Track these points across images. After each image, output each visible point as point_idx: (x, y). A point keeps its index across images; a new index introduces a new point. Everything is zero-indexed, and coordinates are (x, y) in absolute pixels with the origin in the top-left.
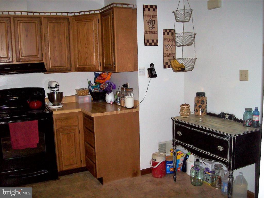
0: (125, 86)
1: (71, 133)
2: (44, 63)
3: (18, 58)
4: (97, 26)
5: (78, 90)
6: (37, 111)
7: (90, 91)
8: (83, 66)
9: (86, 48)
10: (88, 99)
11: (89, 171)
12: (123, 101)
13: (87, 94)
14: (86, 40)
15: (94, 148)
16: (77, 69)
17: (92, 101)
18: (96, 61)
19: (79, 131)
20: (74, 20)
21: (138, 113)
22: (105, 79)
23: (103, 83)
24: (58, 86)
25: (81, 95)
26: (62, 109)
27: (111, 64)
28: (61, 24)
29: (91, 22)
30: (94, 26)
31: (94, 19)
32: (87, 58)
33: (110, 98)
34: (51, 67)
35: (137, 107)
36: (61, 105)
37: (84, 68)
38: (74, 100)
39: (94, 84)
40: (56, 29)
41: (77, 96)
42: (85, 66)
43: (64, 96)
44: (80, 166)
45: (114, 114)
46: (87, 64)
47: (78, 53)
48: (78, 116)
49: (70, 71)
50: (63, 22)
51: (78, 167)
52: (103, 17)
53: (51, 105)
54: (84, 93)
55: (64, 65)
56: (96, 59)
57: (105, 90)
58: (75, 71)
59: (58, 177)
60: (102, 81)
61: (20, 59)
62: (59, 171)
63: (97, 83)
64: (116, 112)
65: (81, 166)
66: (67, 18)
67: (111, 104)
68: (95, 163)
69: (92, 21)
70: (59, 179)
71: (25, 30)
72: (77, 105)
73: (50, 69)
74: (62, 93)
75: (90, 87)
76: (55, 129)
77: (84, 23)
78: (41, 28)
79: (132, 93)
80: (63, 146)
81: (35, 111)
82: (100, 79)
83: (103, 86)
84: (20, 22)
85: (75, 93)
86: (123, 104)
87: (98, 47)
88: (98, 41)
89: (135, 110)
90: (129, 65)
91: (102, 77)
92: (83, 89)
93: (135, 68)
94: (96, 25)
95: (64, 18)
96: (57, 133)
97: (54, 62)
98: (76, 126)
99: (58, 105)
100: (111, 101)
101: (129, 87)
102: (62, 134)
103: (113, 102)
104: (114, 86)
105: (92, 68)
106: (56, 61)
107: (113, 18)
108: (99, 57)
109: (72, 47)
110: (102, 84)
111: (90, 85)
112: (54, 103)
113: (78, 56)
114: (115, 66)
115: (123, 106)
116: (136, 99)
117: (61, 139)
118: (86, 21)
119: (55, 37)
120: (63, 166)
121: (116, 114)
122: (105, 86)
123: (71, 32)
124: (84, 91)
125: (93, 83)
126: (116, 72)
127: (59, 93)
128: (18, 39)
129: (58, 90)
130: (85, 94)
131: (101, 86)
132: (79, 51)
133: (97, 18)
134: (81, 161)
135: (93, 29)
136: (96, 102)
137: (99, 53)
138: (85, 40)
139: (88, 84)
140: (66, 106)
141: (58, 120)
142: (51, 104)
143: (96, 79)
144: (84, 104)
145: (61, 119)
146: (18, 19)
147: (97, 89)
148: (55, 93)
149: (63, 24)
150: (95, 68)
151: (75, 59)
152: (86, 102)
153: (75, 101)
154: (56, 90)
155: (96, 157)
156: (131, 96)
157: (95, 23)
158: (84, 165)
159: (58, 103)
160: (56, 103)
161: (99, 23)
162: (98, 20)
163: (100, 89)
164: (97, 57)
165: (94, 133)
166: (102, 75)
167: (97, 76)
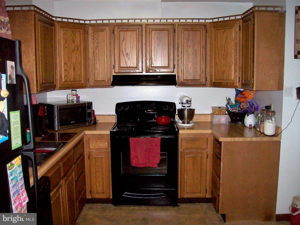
0: (268, 108)
1: (197, 157)
2: (175, 75)
3: (147, 69)
4: (238, 34)
5: (214, 109)
6: (163, 128)
7: (228, 110)
8: (220, 81)
9: (224, 59)
10: (224, 119)
11: (213, 203)
12: (262, 126)
13: (223, 113)
14: (225, 50)
15: (219, 178)
16: (213, 83)
17: (229, 122)
18: (234, 75)
19: (208, 155)
20: (213, 27)
21: (279, 143)
22: (247, 97)
23: (243, 102)
24: (189, 102)
25: (216, 115)
26: (192, 128)
27: (249, 80)
28: (197, 31)
29: (231, 29)
30: (234, 34)
31: (234, 26)
32: (224, 71)
33: (250, 120)
34: (184, 80)
35: (278, 135)
36: (192, 123)
37: (221, 83)
38: (209, 119)
39: (234, 103)
40: (191, 38)
41: (213, 114)
42: (222, 81)
43: (195, 113)
44: (204, 196)
45: (248, 140)
46: (225, 79)
47: (215, 66)
48: (207, 139)
49: (204, 85)
50: (199, 29)
51: (201, 197)
52: (244, 24)
53: (180, 123)
54: (221, 112)
55: (198, 79)
56: (234, 74)
57: (245, 111)
58: (211, 85)
59: (178, 204)
60: (243, 100)
61: (149, 69)
62: (179, 197)
63: (237, 102)
64: (251, 139)
65: (206, 196)
66: (204, 25)
67: (250, 128)
68: (219, 196)
69: (233, 28)
70: (179, 206)
71: (157, 39)
72: (211, 125)
73: (182, 82)
74: (194, 110)
75: (229, 106)
76: (180, 150)
77: (223, 30)
78: (174, 37)
79: (273, 117)
80: (187, 170)
81: (161, 128)
82: (241, 97)
83: (243, 106)
84: (152, 30)
85: (210, 111)
86: (262, 129)
87: (238, 59)
88: (238, 52)
89: (275, 139)
90: (272, 83)
91: (243, 95)
92: (220, 108)
93: (280, 86)
94: (237, 32)
95: (201, 25)
96: (181, 154)
97: (187, 74)
98: (204, 149)
99: (188, 123)
100: (250, 125)
101: (272, 109)
102: (187, 157)
103: (253, 126)
104: (256, 106)
105: (229, 84)
106: (189, 74)
107: (254, 24)
108: (238, 71)
109: (208, 58)
110: (242, 104)
111: (228, 103)
112: (183, 121)
113: (215, 68)
114: (253, 83)
115: (262, 132)
116: (279, 126)
117: (186, 162)
118: (225, 29)
119: (190, 47)
120: (185, 193)
121: (250, 140)
122: (245, 106)
123: (208, 41)
124: (220, 109)
125: (233, 101)
126: (254, 90)
127: (190, 109)
128: (149, 48)
129: (190, 106)
130: (221, 114)
131: (241, 106)
132: (216, 64)
133: (238, 25)
134: (206, 190)
135: (233, 37)
136: (233, 124)
137: (238, 66)
138: (223, 50)
139: (226, 102)
140: (199, 125)
141: (184, 141)
142: (181, 121)
143: (237, 96)
144: (219, 125)
145: (188, 140)
146: (150, 27)
147: (236, 109)
148: (186, 109)
149: (200, 31)
150: (233, 83)
151: (211, 72)
152: (222, 122)
153: (210, 121)
154: (188, 106)
155: (221, 189)
156: (272, 120)
157: (235, 31)
158: (208, 196)
159: (188, 121)
160: (186, 121)
161: (240, 30)
162: (240, 26)
163: (240, 109)
164: (235, 71)
165: (220, 160)
166: (244, 93)
167: (238, 93)
